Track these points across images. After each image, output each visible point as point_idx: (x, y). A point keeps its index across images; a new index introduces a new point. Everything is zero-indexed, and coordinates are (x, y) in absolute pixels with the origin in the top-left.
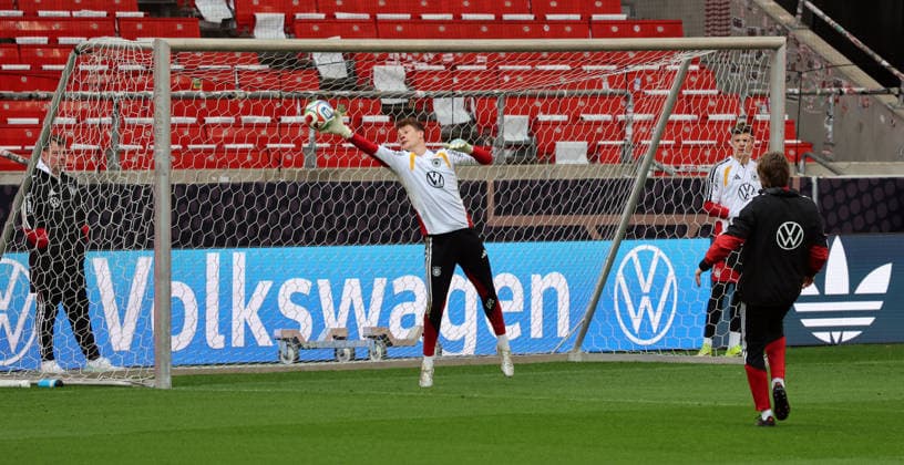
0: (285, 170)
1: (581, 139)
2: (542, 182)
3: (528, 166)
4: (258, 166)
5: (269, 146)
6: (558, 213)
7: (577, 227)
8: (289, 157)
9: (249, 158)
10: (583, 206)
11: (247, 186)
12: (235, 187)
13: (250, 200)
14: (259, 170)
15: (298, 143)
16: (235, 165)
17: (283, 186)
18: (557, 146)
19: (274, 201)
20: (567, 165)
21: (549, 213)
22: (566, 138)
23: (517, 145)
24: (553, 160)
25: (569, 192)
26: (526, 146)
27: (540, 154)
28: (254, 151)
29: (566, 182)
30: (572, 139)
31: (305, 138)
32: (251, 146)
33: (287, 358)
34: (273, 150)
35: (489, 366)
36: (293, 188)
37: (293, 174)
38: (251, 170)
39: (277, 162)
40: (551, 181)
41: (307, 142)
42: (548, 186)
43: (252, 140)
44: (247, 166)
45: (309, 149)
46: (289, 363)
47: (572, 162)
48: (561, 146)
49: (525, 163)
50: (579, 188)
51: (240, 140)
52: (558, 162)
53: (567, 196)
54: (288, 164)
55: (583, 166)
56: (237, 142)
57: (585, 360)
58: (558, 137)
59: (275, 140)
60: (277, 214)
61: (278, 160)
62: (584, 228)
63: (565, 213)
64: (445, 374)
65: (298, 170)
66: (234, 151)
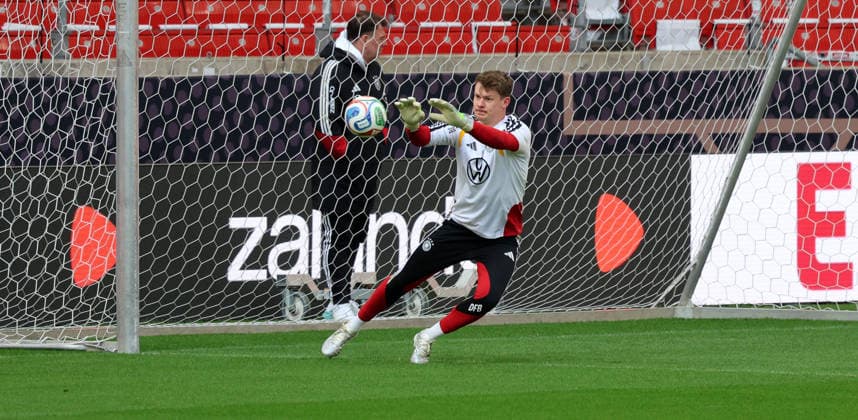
0: (292, 60)
1: (693, 16)
2: (639, 75)
3: (620, 53)
4: (256, 54)
5: (270, 26)
6: (661, 116)
7: (687, 136)
8: (296, 42)
9: (242, 42)
10: (696, 108)
11: (241, 81)
12: (225, 82)
13: (244, 101)
14: (255, 58)
15: (309, 22)
16: (224, 53)
17: (288, 80)
18: (659, 26)
19: (276, 101)
20: (674, 53)
21: (648, 117)
22: (672, 16)
23: (606, 26)
24: (653, 46)
25: (677, 88)
26: (619, 26)
27: (637, 37)
28: (251, 34)
29: (672, 76)
30: (681, 17)
31: (318, 15)
32: (245, 26)
33: (294, 313)
34: (276, 31)
35: (568, 323)
36: (301, 83)
37: (300, 63)
38: (247, 58)
39: (281, 48)
40: (652, 73)
41: (320, 21)
42: (648, 79)
43: (247, 18)
44: (241, 53)
45: (324, 30)
46: (298, 321)
47: (680, 48)
48: (665, 26)
49: (616, 49)
50: (690, 83)
51: (231, 19)
52: (660, 47)
53: (673, 94)
54: (295, 50)
55: (694, 54)
56: (227, 21)
57: (697, 317)
58: (661, 14)
59: (279, 19)
60: (280, 118)
61: (281, 45)
62: (696, 138)
63: (671, 117)
64: (508, 336)
65: (310, 58)
66: (222, 33)
